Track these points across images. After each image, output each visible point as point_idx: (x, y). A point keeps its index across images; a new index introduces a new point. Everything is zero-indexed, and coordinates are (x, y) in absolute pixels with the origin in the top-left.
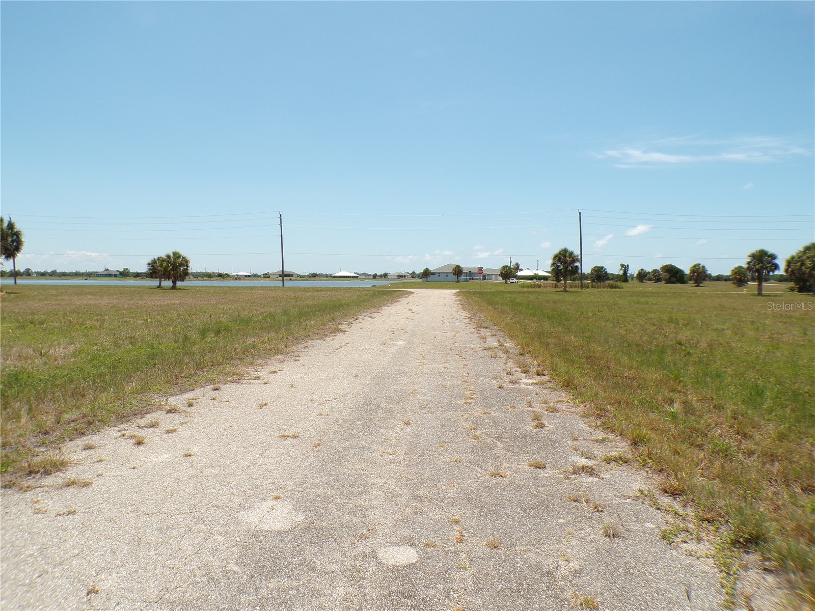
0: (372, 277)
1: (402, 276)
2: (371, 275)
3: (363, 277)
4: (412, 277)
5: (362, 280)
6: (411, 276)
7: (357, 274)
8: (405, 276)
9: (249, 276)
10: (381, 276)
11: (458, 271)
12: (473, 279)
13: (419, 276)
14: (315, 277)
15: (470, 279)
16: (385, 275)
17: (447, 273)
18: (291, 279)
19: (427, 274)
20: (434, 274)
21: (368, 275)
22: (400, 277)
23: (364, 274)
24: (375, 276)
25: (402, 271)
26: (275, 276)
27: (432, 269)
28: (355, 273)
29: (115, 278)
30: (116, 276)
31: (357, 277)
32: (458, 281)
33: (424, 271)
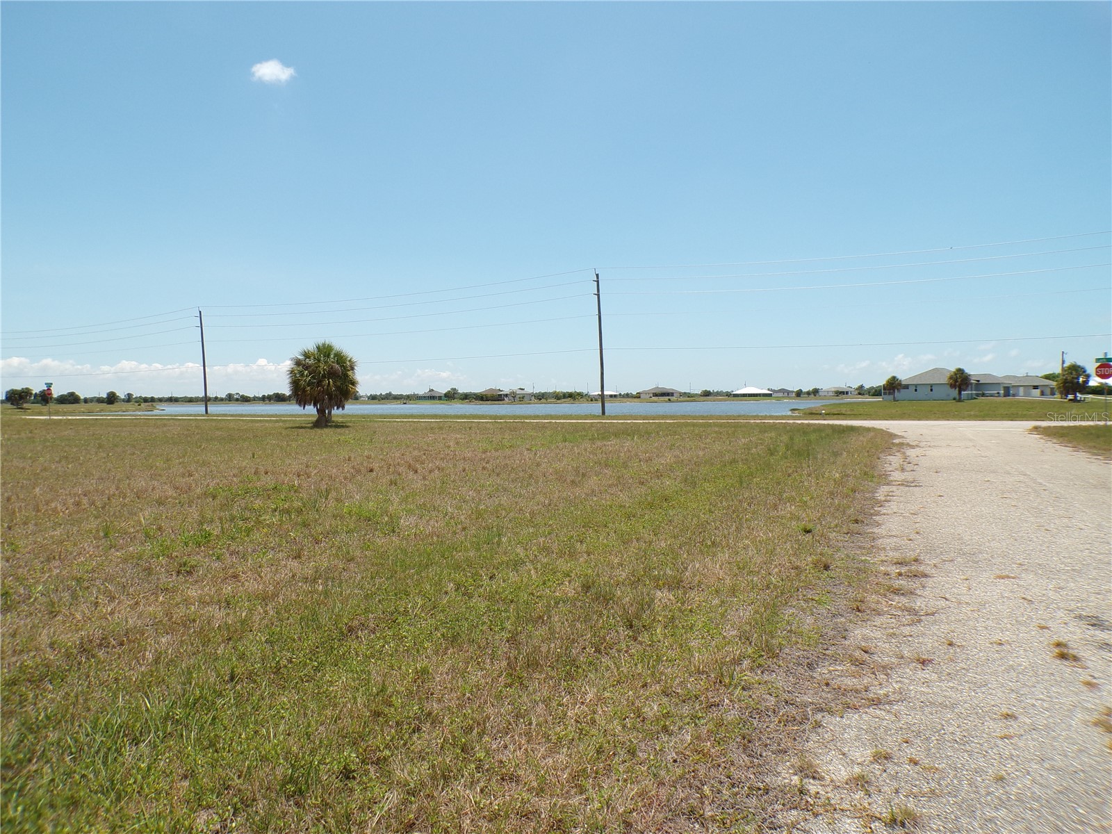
0: (794, 395)
1: (842, 393)
2: (792, 392)
3: (781, 395)
4: (860, 394)
5: (778, 399)
6: (857, 392)
7: (771, 390)
8: (847, 393)
9: (615, 396)
10: (808, 393)
11: (960, 381)
12: (983, 395)
13: (869, 392)
14: (707, 396)
15: (978, 395)
16: (816, 392)
17: (931, 386)
18: (669, 400)
19: (893, 386)
20: (907, 387)
21: (789, 392)
22: (840, 393)
23: (782, 391)
24: (799, 394)
25: (842, 385)
26: (648, 396)
27: (903, 376)
28: (769, 390)
29: (438, 402)
30: (440, 398)
31: (770, 395)
32: (960, 400)
33: (888, 381)
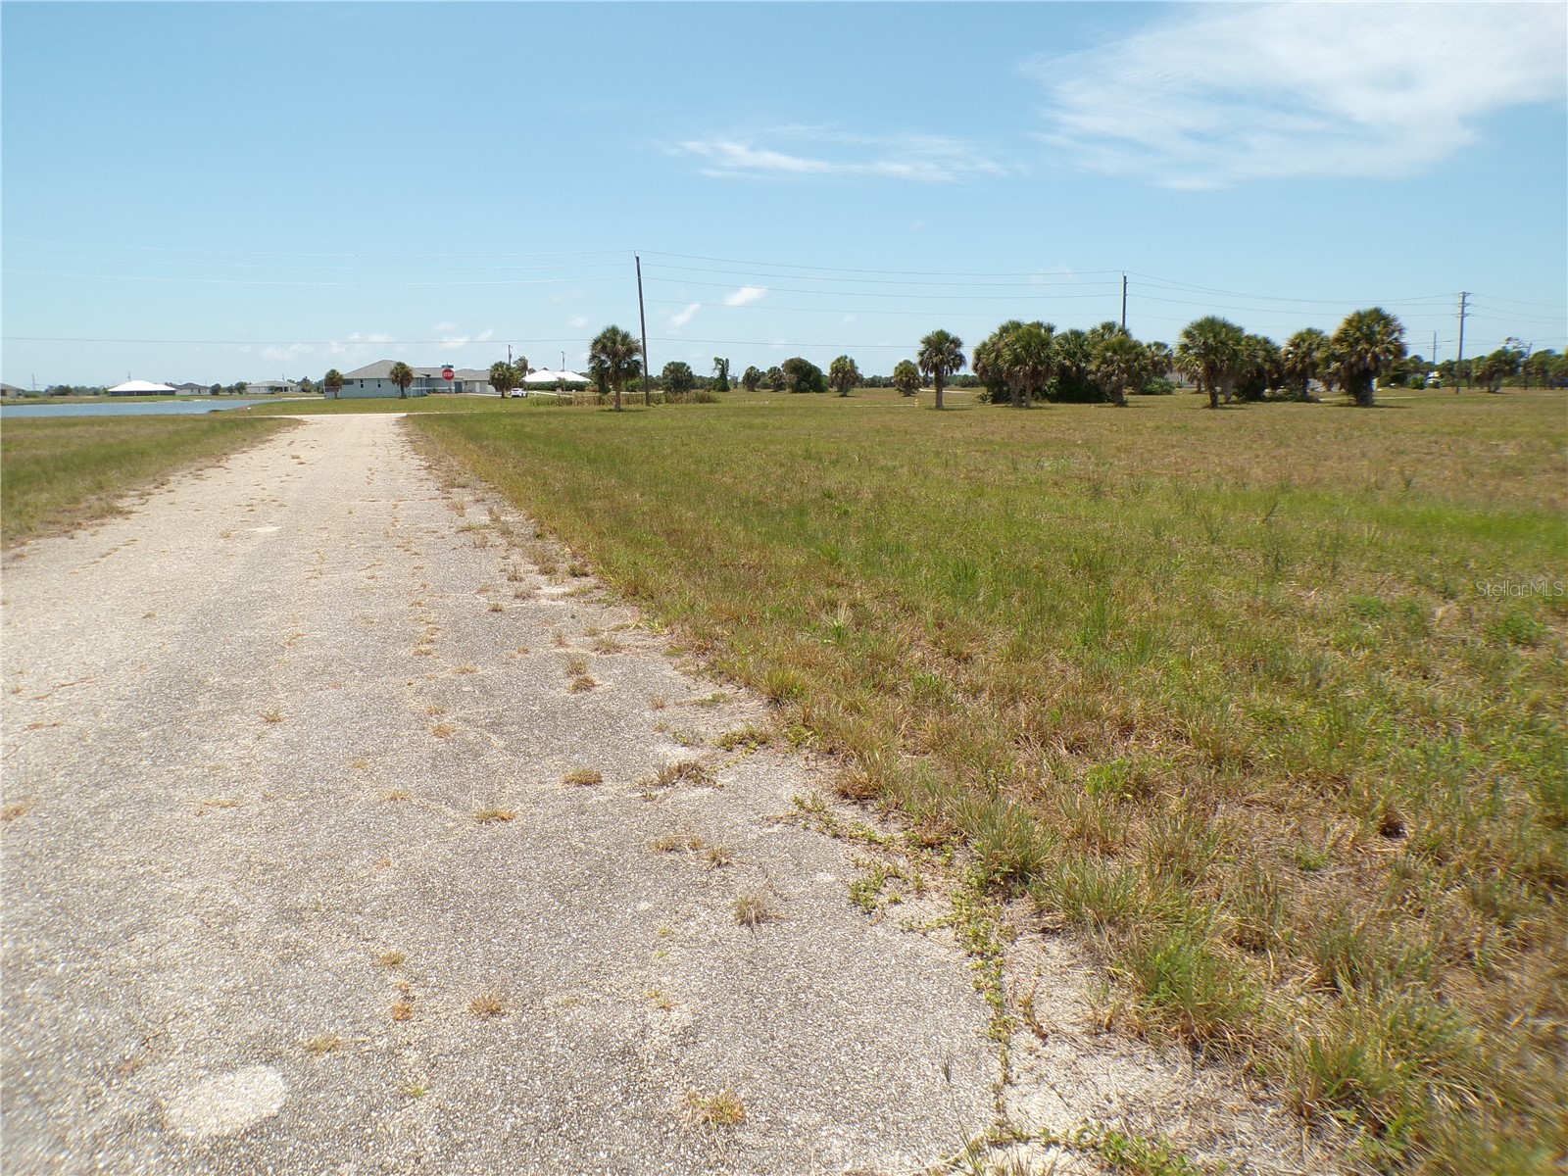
0: (208, 391)
1: (280, 389)
2: (205, 388)
3: (187, 392)
4: (304, 390)
5: (185, 398)
6: (299, 388)
7: (171, 385)
8: (286, 389)
10: (230, 390)
11: (402, 376)
12: (435, 391)
13: (318, 389)
14: (63, 394)
15: (428, 391)
16: (241, 388)
17: (379, 380)
19: (334, 382)
20: (349, 382)
21: (200, 389)
22: (275, 390)
23: (190, 386)
24: (216, 390)
25: (279, 379)
27: (344, 371)
28: (166, 384)
31: (172, 393)
32: (404, 396)
33: (327, 376)
